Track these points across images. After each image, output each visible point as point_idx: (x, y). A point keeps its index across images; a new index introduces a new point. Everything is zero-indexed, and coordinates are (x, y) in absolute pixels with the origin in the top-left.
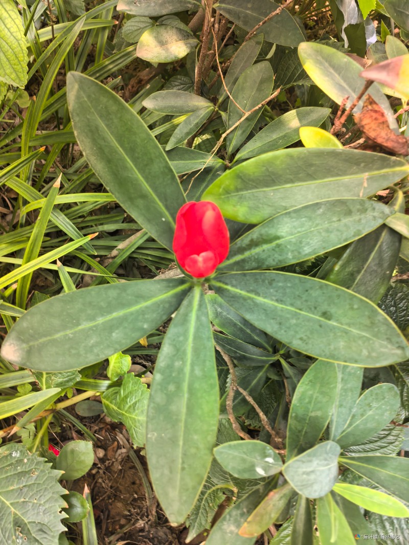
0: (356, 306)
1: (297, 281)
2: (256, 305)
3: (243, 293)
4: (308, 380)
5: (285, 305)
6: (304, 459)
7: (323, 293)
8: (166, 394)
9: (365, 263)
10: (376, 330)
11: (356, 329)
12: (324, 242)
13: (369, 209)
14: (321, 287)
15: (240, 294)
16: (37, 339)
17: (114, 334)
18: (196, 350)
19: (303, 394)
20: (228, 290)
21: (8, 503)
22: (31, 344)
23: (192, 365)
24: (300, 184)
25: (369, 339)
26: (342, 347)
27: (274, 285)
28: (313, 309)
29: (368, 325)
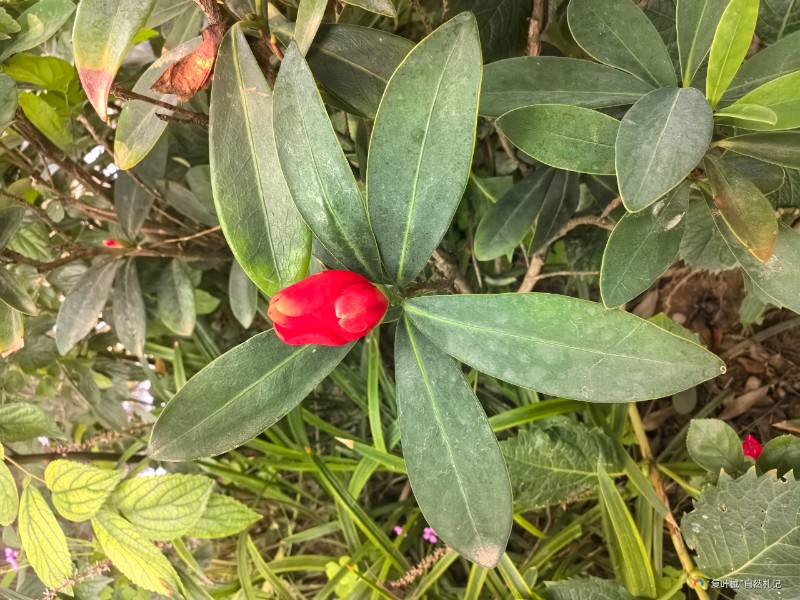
0: (400, 98)
1: (376, 177)
2: (417, 230)
3: (404, 246)
4: (538, 150)
5: (411, 192)
7: (387, 141)
8: (530, 367)
10: (431, 67)
11: (433, 95)
12: (327, 145)
13: (288, 79)
14: (380, 145)
15: (406, 249)
16: (469, 522)
19: (561, 155)
20: (405, 265)
22: (475, 530)
23: (495, 326)
24: (258, 177)
25: (446, 77)
26: (458, 115)
27: (387, 207)
28: (412, 155)
29: (425, 78)
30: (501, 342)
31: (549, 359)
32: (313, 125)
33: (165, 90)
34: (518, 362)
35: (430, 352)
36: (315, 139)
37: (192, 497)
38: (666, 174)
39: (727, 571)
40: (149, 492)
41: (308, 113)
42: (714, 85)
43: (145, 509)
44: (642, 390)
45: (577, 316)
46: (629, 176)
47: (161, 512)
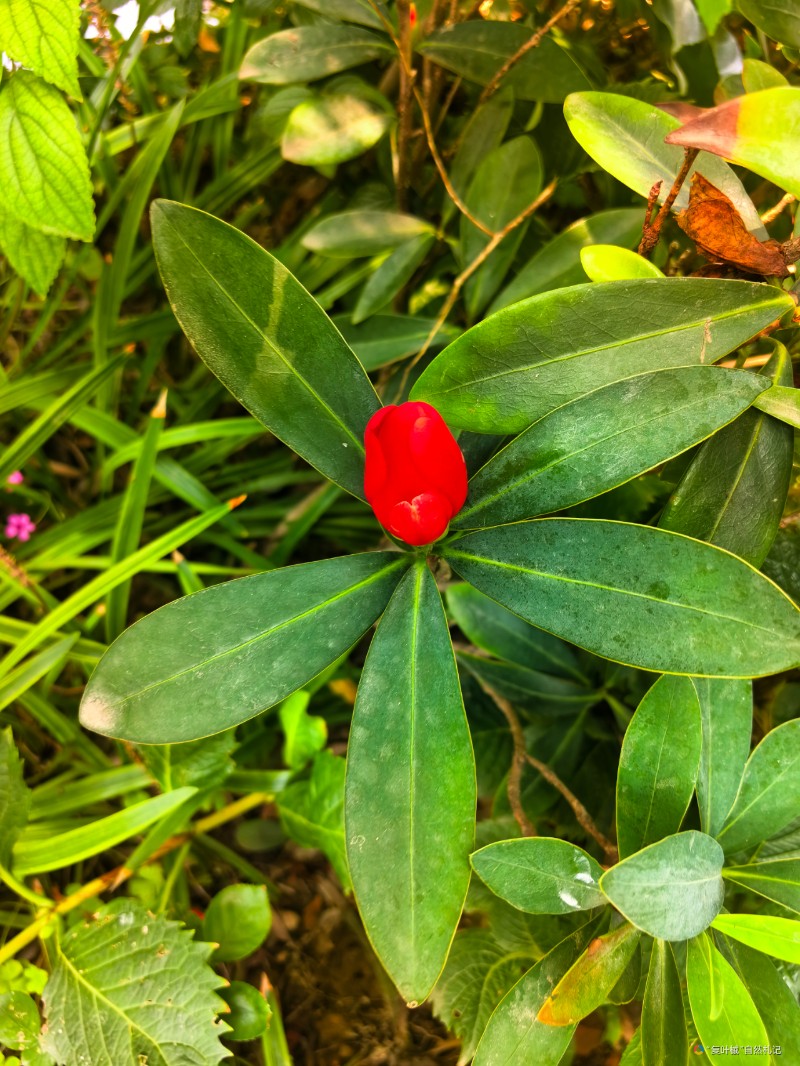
0: (709, 567)
1: (598, 531)
2: (528, 584)
3: (503, 565)
4: (644, 719)
5: (581, 578)
6: (640, 863)
7: (649, 548)
8: (376, 763)
9: (730, 488)
10: (753, 607)
11: (715, 610)
12: (640, 453)
13: (721, 384)
14: (642, 538)
15: (498, 567)
16: (139, 687)
17: (275, 665)
18: (425, 681)
19: (639, 747)
20: (477, 564)
21: (120, 1011)
22: (130, 695)
23: (421, 707)
24: (587, 351)
25: (740, 626)
26: (692, 645)
27: (557, 544)
28: (633, 581)
29: (737, 599)
30: (401, 718)
31: (392, 787)
32: (666, 429)
33: (694, 193)
34: (379, 744)
36: (646, 432)
37: (61, 212)
40: (54, 140)
41: (679, 418)
44: (374, 914)
47: (27, 162)
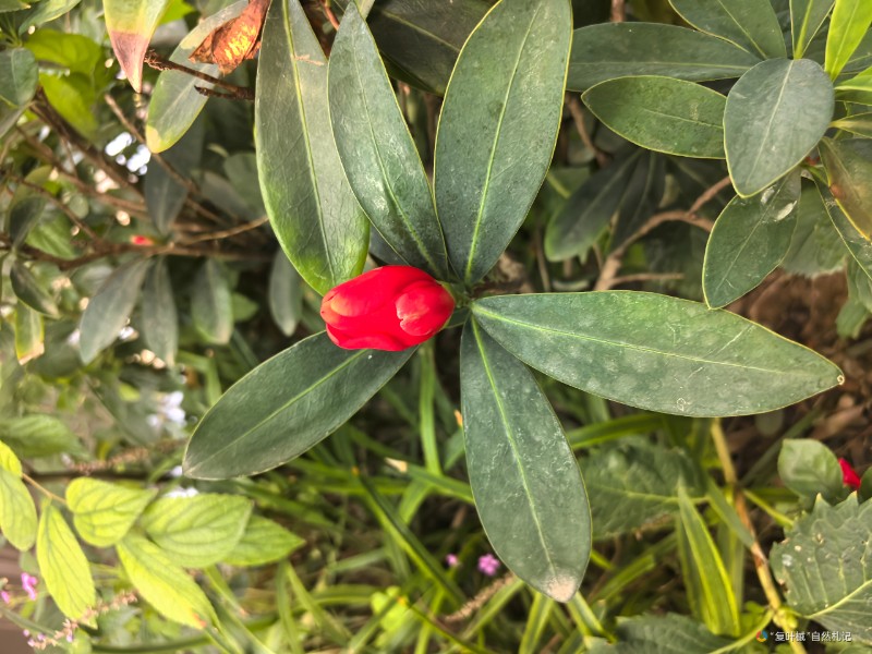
0: (476, 65)
1: (445, 157)
2: (490, 220)
3: (475, 238)
5: (485, 174)
7: (459, 115)
8: (619, 376)
10: (512, 28)
11: (514, 62)
13: (346, 47)
14: (451, 120)
15: (477, 243)
16: (542, 551)
17: (537, 439)
18: (556, 320)
20: (474, 260)
22: (549, 559)
23: (578, 330)
25: (529, 40)
26: (543, 84)
27: (457, 192)
28: (487, 131)
29: (506, 42)
30: (585, 348)
31: (640, 367)
32: (375, 97)
33: (206, 60)
34: (603, 371)
35: (501, 360)
36: (376, 113)
38: (782, 153)
39: (821, 607)
40: (182, 514)
41: (367, 85)
42: (834, 55)
43: (177, 532)
44: (748, 403)
45: (674, 318)
46: (740, 156)
